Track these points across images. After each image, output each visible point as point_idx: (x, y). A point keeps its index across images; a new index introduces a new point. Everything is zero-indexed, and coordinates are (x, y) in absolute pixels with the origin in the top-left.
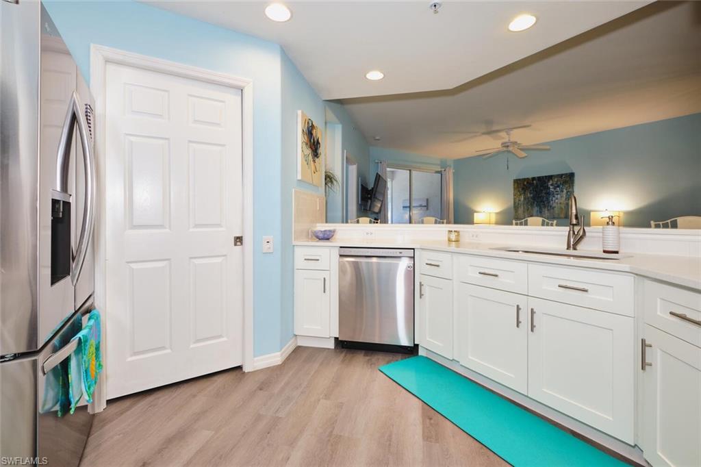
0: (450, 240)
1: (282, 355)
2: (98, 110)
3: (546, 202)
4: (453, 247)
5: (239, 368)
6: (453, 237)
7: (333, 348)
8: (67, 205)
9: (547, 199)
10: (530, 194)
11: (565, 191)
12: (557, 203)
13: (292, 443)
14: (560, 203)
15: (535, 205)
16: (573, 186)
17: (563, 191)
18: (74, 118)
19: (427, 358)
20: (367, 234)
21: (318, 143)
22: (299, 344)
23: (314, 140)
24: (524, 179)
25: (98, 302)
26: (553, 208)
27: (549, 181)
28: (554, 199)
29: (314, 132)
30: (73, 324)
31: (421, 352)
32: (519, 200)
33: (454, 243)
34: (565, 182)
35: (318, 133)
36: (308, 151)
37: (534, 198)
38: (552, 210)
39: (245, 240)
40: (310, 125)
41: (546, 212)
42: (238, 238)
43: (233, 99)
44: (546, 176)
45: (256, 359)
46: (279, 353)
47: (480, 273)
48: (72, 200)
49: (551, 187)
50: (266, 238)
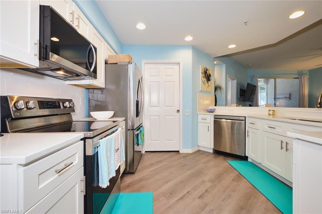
0: (269, 114)
1: (192, 150)
2: (143, 78)
4: (271, 117)
5: (178, 151)
6: (271, 112)
7: (212, 152)
8: (138, 101)
13: (188, 170)
18: (139, 81)
19: (252, 162)
20: (231, 111)
21: (210, 75)
22: (200, 149)
23: (208, 75)
25: (143, 125)
29: (208, 72)
30: (139, 128)
31: (249, 160)
33: (271, 116)
35: (210, 72)
36: (205, 79)
39: (180, 111)
40: (206, 69)
42: (178, 110)
43: (177, 67)
45: (183, 149)
46: (191, 150)
47: (269, 127)
48: (139, 100)
50: (187, 111)
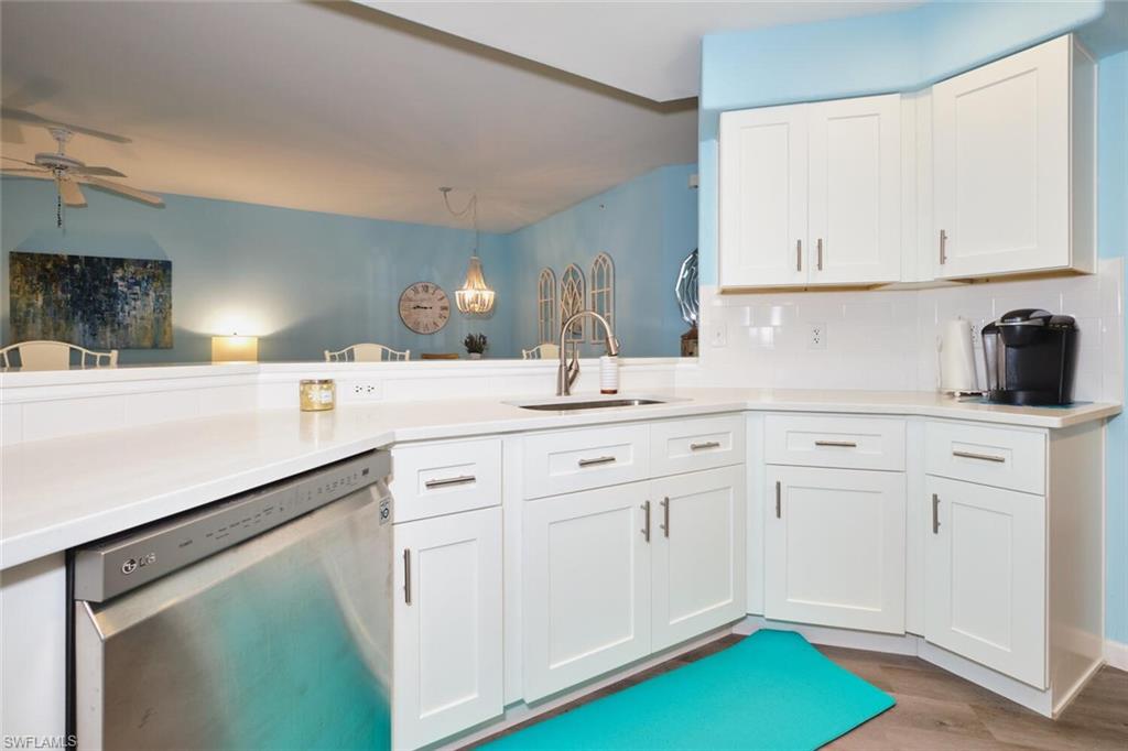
3: (106, 314)
9: (111, 308)
10: (63, 291)
11: (152, 293)
12: (135, 317)
14: (142, 318)
15: (77, 318)
16: (170, 286)
17: (148, 295)
24: (47, 257)
26: (126, 327)
27: (114, 270)
28: (126, 307)
32: (29, 305)
34: (153, 277)
37: (74, 303)
38: (122, 331)
41: (108, 334)
44: (107, 259)
49: (120, 283)
